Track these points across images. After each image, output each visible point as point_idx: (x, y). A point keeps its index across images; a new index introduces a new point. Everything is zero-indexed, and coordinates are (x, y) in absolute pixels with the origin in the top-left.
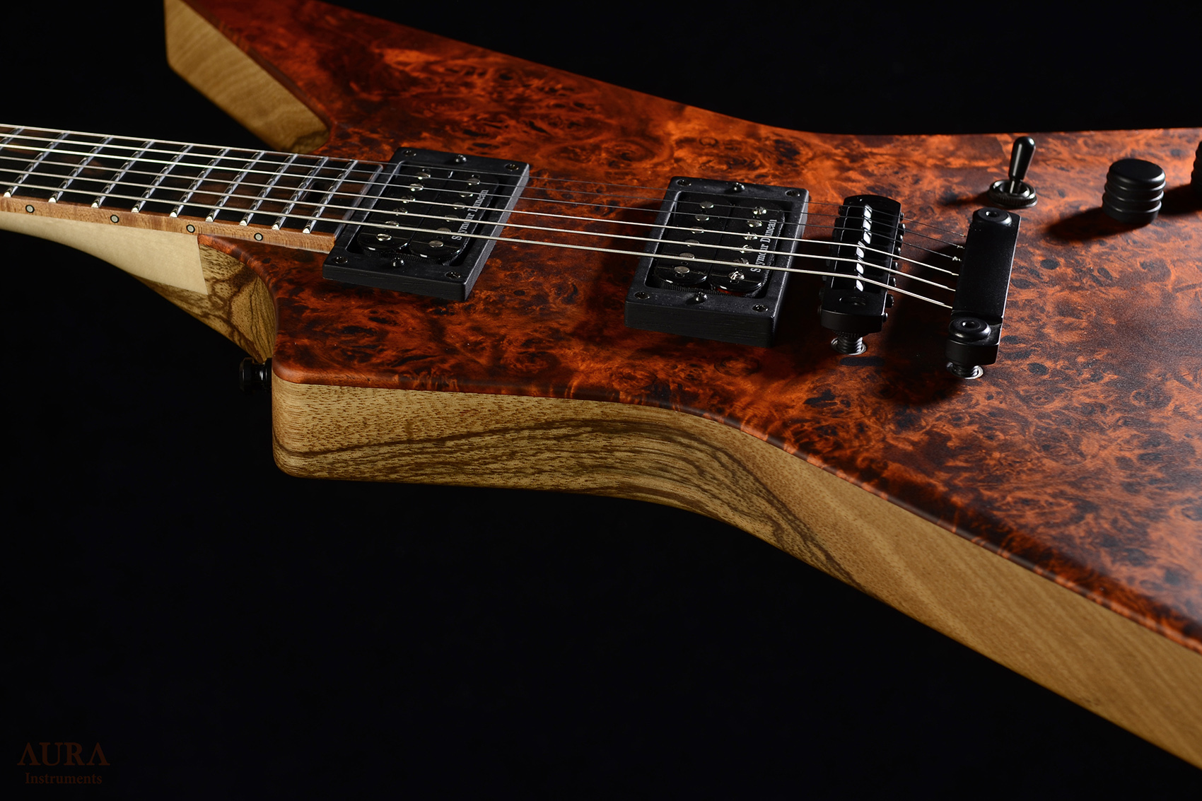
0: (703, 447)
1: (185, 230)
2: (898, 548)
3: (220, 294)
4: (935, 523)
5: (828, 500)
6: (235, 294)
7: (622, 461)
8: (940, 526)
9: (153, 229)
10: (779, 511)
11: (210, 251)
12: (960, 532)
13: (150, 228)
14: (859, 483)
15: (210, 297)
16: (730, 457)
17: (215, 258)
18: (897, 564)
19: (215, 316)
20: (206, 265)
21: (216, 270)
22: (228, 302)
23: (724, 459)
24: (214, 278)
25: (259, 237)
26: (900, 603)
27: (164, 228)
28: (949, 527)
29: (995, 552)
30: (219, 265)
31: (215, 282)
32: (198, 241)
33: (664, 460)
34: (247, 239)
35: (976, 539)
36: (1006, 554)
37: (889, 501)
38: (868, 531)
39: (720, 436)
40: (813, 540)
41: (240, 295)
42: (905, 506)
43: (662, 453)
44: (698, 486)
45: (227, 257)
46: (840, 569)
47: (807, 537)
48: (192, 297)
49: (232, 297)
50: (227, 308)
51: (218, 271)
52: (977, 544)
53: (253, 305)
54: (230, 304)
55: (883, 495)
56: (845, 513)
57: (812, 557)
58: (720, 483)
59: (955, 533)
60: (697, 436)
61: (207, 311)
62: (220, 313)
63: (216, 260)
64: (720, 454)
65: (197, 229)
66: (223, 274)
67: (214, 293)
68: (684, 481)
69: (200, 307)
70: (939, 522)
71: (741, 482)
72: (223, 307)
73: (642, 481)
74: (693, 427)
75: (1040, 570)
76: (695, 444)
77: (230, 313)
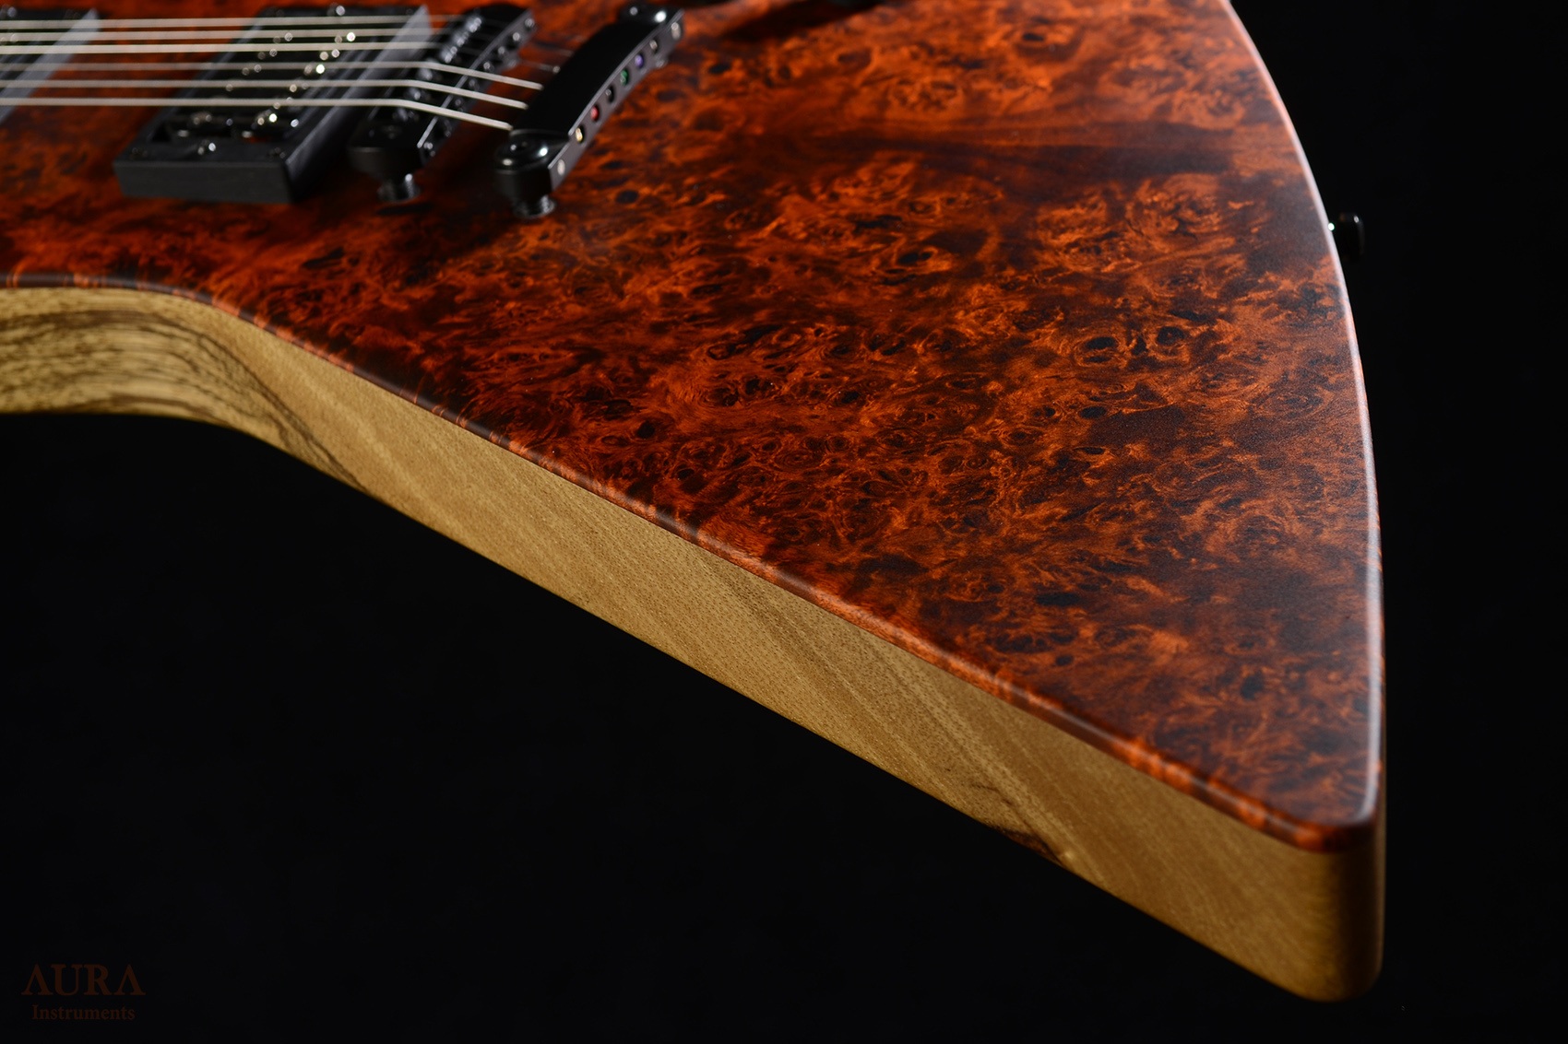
0: (186, 335)
2: (381, 435)
4: (398, 395)
5: (307, 383)
7: (104, 364)
8: (402, 397)
10: (274, 405)
12: (421, 401)
14: (326, 356)
16: (215, 343)
18: (383, 452)
23: (211, 347)
26: (402, 505)
28: (411, 397)
29: (454, 422)
33: (153, 357)
35: (436, 408)
36: (464, 422)
37: (355, 373)
38: (352, 418)
39: (198, 318)
40: (312, 438)
42: (369, 377)
43: (146, 349)
44: (197, 387)
46: (344, 472)
47: (307, 436)
52: (437, 414)
55: (349, 366)
56: (326, 397)
57: (319, 461)
58: (217, 381)
59: (417, 404)
60: (176, 321)
64: (205, 342)
68: (181, 381)
70: (402, 392)
71: (234, 375)
73: (136, 388)
74: (166, 310)
75: (494, 438)
76: (176, 332)
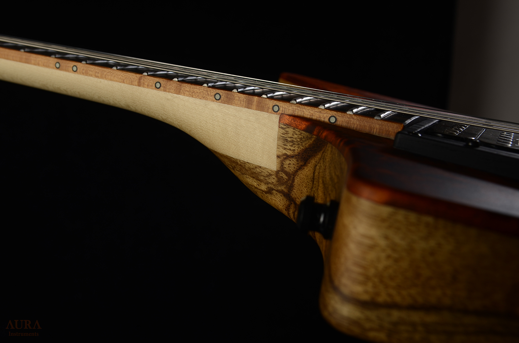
1: (270, 110)
3: (287, 169)
6: (300, 168)
9: (245, 107)
11: (287, 130)
13: (242, 106)
15: (277, 172)
17: (290, 135)
19: (277, 191)
20: (281, 143)
21: (288, 147)
22: (292, 176)
24: (286, 154)
25: (333, 120)
27: (254, 107)
30: (292, 141)
31: (285, 159)
32: (280, 120)
34: (323, 119)
41: (305, 168)
45: (301, 133)
48: (263, 174)
49: (296, 171)
50: (290, 182)
51: (290, 147)
53: (316, 174)
54: (294, 178)
61: (272, 186)
62: (282, 188)
63: (291, 138)
65: (281, 109)
66: (294, 150)
67: (282, 169)
69: (267, 183)
72: (287, 182)
77: (291, 187)
